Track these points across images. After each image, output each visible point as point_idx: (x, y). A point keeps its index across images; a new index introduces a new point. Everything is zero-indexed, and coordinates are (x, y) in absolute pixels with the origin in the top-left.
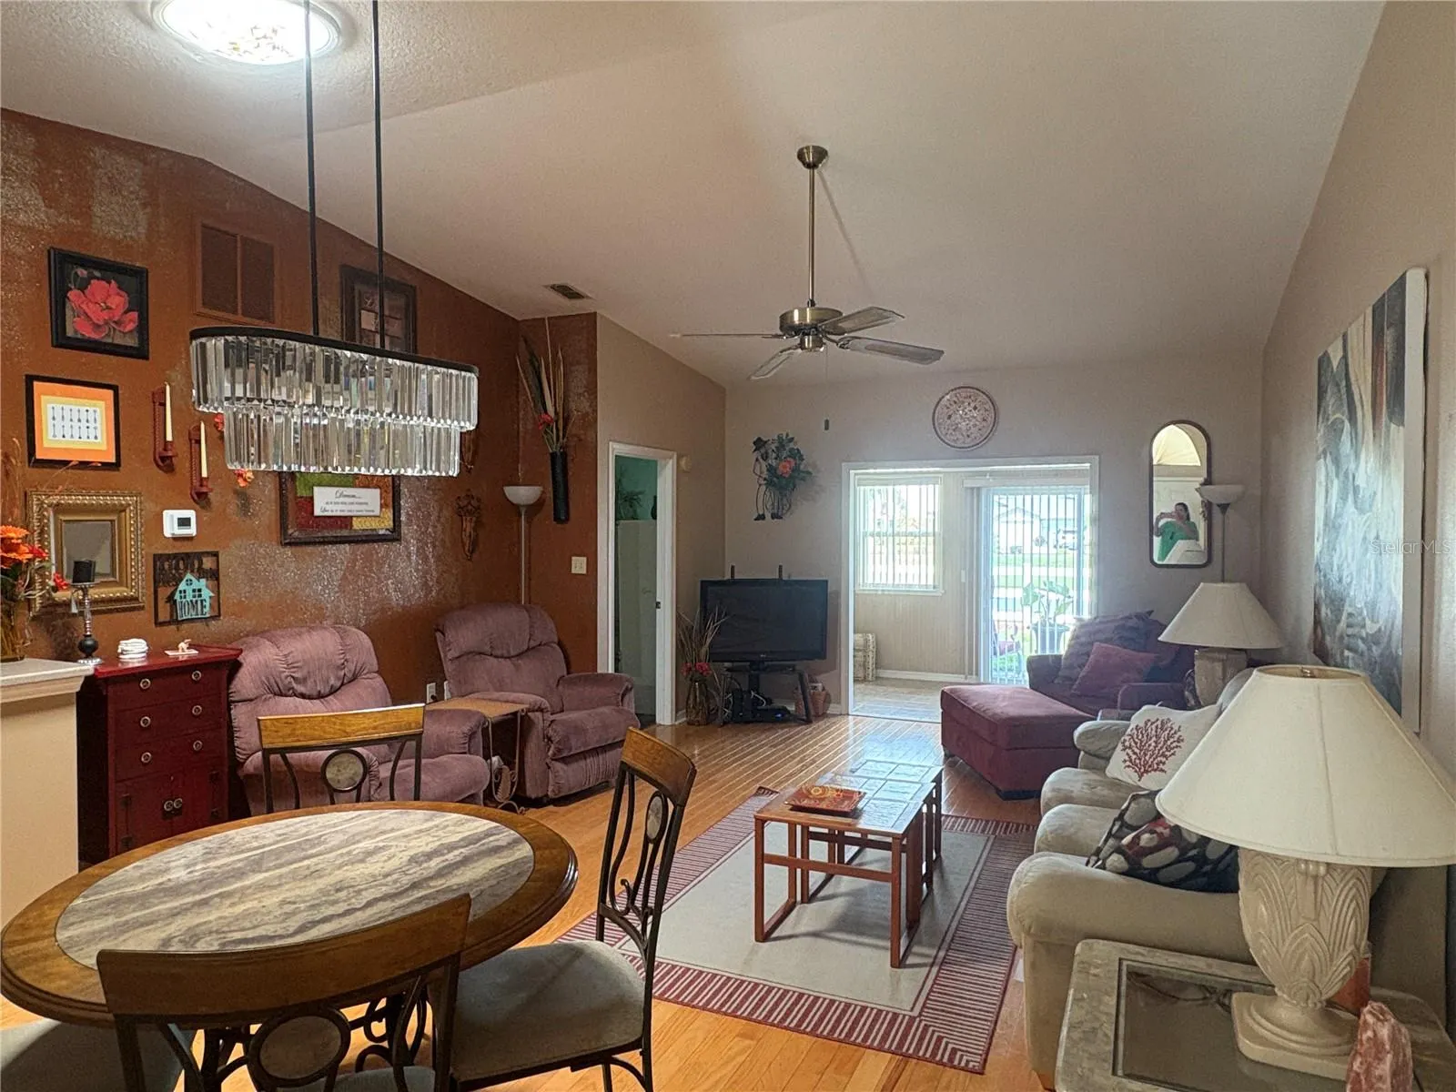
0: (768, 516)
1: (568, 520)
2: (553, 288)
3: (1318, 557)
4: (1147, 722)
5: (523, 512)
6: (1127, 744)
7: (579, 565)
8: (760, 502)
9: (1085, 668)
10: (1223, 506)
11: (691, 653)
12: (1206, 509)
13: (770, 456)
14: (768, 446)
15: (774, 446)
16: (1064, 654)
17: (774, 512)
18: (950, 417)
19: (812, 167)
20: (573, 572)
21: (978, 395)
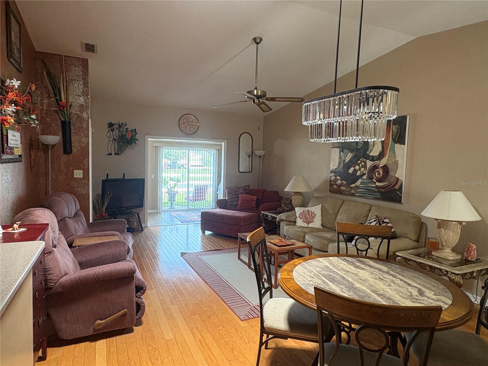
0: (113, 154)
1: (71, 153)
2: (87, 45)
3: (333, 170)
4: (303, 211)
5: (50, 148)
6: (301, 217)
7: (78, 174)
8: (109, 148)
9: (239, 202)
10: (260, 157)
11: (99, 210)
12: (251, 157)
13: (115, 129)
14: (115, 126)
15: (117, 126)
16: (227, 198)
17: (116, 152)
18: (184, 123)
19: (257, 43)
20: (74, 177)
21: (194, 117)
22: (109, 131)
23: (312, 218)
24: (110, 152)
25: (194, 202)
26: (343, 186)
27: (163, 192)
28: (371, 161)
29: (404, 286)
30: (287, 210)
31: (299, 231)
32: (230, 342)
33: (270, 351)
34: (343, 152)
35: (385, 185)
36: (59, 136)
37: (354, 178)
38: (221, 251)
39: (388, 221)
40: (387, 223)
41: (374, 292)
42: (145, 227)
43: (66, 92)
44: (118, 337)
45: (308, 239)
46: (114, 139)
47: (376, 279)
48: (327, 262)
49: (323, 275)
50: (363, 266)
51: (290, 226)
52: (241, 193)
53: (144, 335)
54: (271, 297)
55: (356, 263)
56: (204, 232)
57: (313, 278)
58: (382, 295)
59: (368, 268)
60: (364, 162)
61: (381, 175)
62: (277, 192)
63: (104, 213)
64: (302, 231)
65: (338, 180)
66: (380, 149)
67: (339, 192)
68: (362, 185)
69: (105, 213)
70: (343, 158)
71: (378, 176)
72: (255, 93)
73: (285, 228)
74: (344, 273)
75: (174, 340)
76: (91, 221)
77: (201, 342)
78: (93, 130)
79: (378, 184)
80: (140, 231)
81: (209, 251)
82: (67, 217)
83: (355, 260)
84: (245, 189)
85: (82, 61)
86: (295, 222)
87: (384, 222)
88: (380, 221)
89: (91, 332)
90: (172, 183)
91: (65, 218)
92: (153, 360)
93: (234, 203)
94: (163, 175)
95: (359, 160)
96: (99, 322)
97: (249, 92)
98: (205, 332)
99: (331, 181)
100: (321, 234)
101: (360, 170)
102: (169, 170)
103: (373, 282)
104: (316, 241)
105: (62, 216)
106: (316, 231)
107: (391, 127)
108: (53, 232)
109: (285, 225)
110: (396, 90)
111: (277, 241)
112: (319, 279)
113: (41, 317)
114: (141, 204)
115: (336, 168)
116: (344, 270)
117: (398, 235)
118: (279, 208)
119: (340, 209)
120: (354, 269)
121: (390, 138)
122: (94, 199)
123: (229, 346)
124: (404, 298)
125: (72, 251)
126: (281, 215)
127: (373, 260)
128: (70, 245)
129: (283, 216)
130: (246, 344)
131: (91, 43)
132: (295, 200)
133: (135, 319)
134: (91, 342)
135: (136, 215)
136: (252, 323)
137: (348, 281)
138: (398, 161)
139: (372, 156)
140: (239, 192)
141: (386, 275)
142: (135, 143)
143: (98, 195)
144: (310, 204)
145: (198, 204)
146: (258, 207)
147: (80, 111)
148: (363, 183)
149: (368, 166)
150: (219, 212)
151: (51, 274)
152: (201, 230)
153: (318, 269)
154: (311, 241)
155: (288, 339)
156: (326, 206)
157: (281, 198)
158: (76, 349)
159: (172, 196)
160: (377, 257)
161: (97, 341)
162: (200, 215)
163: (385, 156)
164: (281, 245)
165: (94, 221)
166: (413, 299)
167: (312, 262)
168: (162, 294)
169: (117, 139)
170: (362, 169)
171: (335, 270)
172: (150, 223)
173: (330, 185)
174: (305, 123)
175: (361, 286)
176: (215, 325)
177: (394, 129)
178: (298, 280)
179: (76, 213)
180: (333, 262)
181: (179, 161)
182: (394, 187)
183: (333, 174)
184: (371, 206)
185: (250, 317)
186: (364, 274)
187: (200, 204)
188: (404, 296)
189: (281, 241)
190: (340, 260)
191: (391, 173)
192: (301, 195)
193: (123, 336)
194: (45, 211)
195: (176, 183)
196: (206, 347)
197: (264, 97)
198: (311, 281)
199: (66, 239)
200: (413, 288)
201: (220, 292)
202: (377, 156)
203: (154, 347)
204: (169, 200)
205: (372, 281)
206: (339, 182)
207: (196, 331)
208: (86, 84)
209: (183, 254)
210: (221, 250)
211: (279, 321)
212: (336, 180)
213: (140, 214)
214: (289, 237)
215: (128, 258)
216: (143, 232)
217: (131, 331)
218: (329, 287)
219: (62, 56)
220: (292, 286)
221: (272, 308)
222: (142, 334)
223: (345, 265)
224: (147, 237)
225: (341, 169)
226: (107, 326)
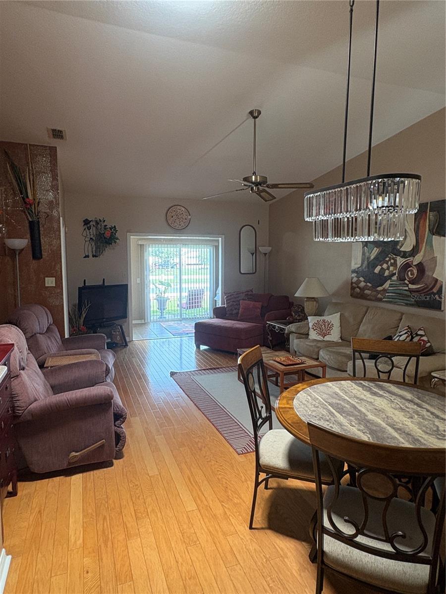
0: (91, 256)
1: (42, 258)
2: (54, 131)
3: (355, 269)
4: (318, 321)
5: (17, 253)
6: (315, 328)
7: (50, 282)
8: (86, 249)
9: (241, 309)
10: (265, 254)
11: (76, 322)
12: (254, 255)
13: (92, 228)
14: (91, 223)
15: (94, 223)
16: (225, 306)
17: (94, 254)
18: (172, 217)
19: (255, 118)
20: (46, 286)
21: (183, 209)
22: (85, 229)
23: (329, 330)
24: (87, 254)
25: (187, 310)
26: (368, 290)
27: (151, 298)
28: (402, 257)
29: (430, 419)
30: (299, 320)
31: (312, 346)
32: (224, 480)
33: (270, 491)
34: (367, 247)
35: (420, 287)
36: (26, 239)
37: (381, 279)
38: (218, 370)
39: (424, 334)
40: (422, 336)
41: (390, 426)
42: (130, 341)
43: (33, 187)
44: (95, 472)
45: (323, 355)
46: (91, 238)
47: (395, 409)
48: (338, 387)
49: (330, 404)
50: (381, 393)
51: (301, 340)
52: (243, 300)
53: (124, 470)
54: (271, 428)
55: (373, 389)
56: (198, 347)
57: (317, 407)
58: (400, 429)
59: (387, 395)
60: (393, 259)
61: (415, 276)
62: (287, 298)
63: (82, 327)
64: (315, 345)
65: (361, 281)
66: (414, 242)
67: (362, 296)
68: (392, 288)
69: (83, 325)
70: (367, 254)
71: (412, 276)
72: (254, 180)
73: (295, 343)
74: (357, 401)
75: (159, 476)
76: (67, 336)
77: (189, 479)
78: (66, 229)
79: (411, 286)
80: (125, 346)
81: (204, 370)
82: (38, 333)
83: (373, 385)
84: (248, 295)
85: (49, 149)
86: (308, 334)
87: (417, 335)
88: (412, 334)
89: (65, 466)
90: (162, 288)
91: (35, 334)
92: (134, 499)
93: (235, 312)
94: (151, 278)
95: (387, 256)
96: (74, 454)
97: (246, 179)
98: (195, 467)
99: (352, 283)
100: (340, 349)
101: (388, 268)
102: (160, 270)
103: (392, 413)
104: (332, 357)
105: (32, 333)
106: (334, 345)
107: (428, 214)
108: (20, 352)
109: (295, 338)
110: (417, 177)
111: (283, 359)
112: (324, 408)
113: (9, 449)
114: (124, 314)
115: (359, 268)
116: (357, 398)
117: (435, 351)
118: (289, 317)
119: (363, 318)
120: (370, 396)
121: (426, 229)
122: (70, 309)
123: (222, 484)
124: (428, 433)
125: (44, 374)
126: (290, 325)
127: (395, 385)
128: (41, 366)
129: (292, 327)
130: (243, 482)
131: (58, 128)
132: (308, 307)
133: (113, 452)
134: (66, 476)
135: (119, 327)
136: (250, 458)
137: (359, 411)
138: (437, 257)
139: (403, 251)
140: (240, 298)
141: (410, 405)
142: (115, 242)
143: (74, 305)
144: (326, 313)
145: (193, 312)
146: (263, 315)
147: (49, 208)
148: (391, 286)
149: (399, 264)
150: (215, 323)
151: (18, 400)
152: (195, 345)
153: (325, 396)
154: (327, 357)
155: (289, 479)
156: (346, 314)
157: (291, 304)
158: (49, 485)
159: (162, 303)
160: (403, 381)
161: (73, 475)
162: (194, 325)
163: (421, 251)
164: (287, 364)
165: (70, 335)
166: (439, 435)
167: (319, 387)
168: (147, 422)
169: (94, 238)
170: (391, 268)
171: (346, 398)
172: (136, 337)
173: (351, 288)
174: (307, 219)
175: (375, 418)
176: (207, 459)
177: (431, 217)
178: (299, 410)
179: (48, 328)
180: (345, 387)
181: (172, 259)
182: (432, 290)
183: (354, 275)
184: (402, 314)
185: (249, 451)
186: (381, 403)
187: (196, 312)
188: (428, 432)
189: (289, 359)
190: (354, 385)
191: (428, 273)
192: (315, 301)
193: (102, 470)
194: (11, 329)
195: (167, 288)
196: (195, 485)
197: (264, 184)
198: (315, 411)
199: (36, 360)
200: (441, 421)
201: (215, 420)
202: (411, 250)
203: (136, 484)
204: (158, 308)
205: (390, 411)
206: (362, 284)
207: (184, 466)
208: (55, 177)
209: (172, 374)
210: (218, 368)
211: (278, 457)
212: (359, 282)
213: (123, 326)
214: (300, 353)
215: (109, 380)
216: (128, 347)
217: (111, 465)
218: (336, 419)
219: (27, 144)
220: (291, 417)
221: (271, 442)
222: (123, 469)
223: (359, 391)
224: (132, 353)
225: (365, 268)
226: (82, 458)
